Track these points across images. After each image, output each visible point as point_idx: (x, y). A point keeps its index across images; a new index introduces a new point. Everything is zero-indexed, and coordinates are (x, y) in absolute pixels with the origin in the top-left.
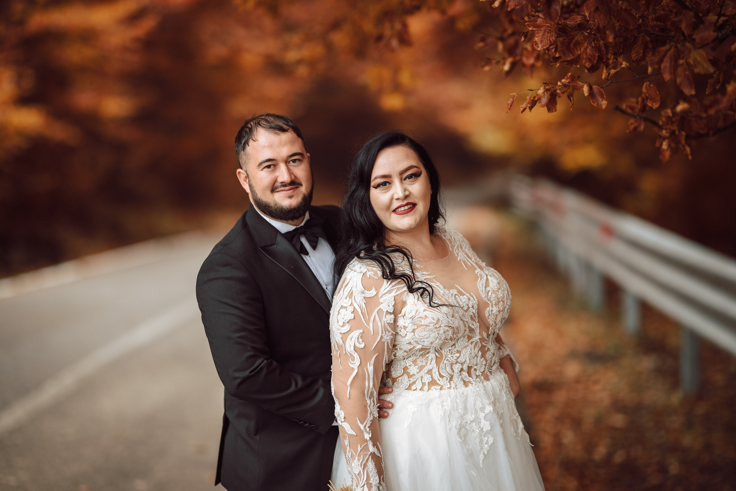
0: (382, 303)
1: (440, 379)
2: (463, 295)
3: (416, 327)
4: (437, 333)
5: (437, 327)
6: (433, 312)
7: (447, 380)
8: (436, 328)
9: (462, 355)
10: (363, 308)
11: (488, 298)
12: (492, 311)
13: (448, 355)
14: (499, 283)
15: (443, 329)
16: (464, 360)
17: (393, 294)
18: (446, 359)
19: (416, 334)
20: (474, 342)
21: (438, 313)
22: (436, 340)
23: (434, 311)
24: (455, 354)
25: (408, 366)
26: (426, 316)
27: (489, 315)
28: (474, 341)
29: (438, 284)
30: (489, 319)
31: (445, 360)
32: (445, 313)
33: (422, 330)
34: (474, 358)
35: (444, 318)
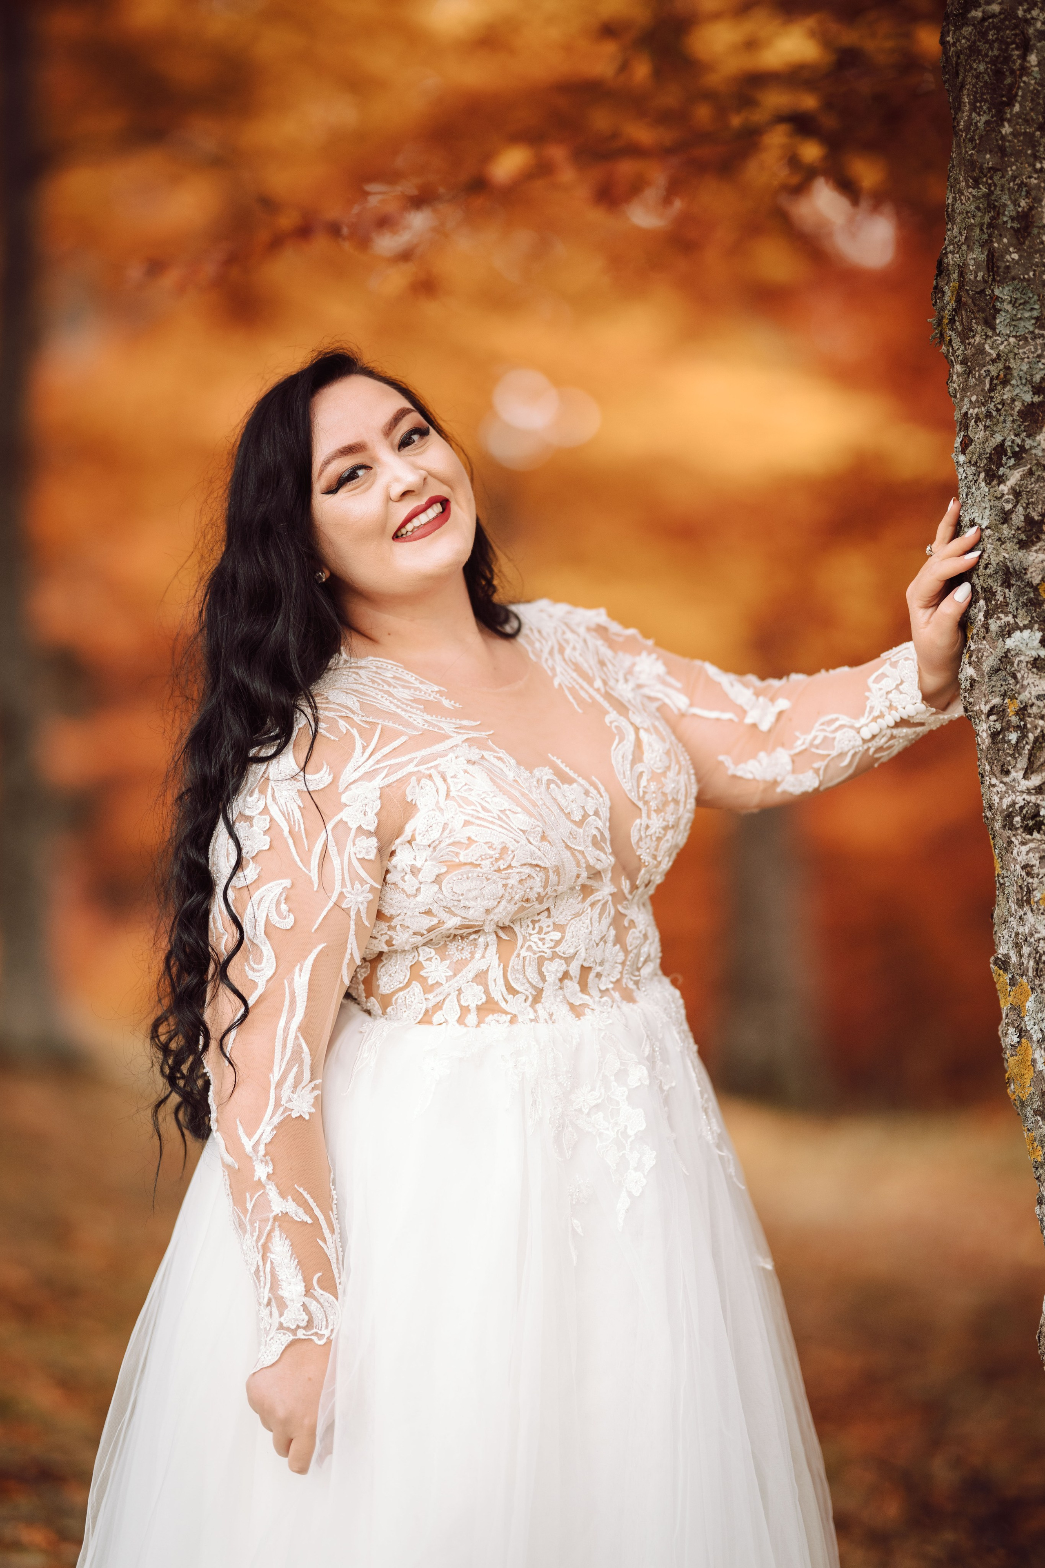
0: (346, 805)
1: (509, 997)
2: (570, 781)
3: (444, 870)
4: (500, 885)
5: (502, 867)
6: (489, 828)
7: (525, 1000)
8: (499, 870)
9: (568, 936)
10: (294, 821)
11: (638, 792)
12: (647, 827)
13: (530, 935)
14: (668, 753)
15: (518, 873)
16: (572, 951)
17: (378, 782)
18: (526, 945)
19: (443, 888)
20: (600, 904)
21: (503, 831)
22: (499, 902)
23: (491, 826)
24: (548, 932)
25: (423, 962)
26: (469, 838)
27: (640, 839)
28: (599, 901)
29: (502, 754)
30: (639, 850)
31: (522, 947)
32: (521, 830)
33: (460, 877)
34: (597, 945)
35: (518, 842)
